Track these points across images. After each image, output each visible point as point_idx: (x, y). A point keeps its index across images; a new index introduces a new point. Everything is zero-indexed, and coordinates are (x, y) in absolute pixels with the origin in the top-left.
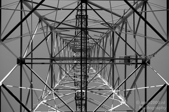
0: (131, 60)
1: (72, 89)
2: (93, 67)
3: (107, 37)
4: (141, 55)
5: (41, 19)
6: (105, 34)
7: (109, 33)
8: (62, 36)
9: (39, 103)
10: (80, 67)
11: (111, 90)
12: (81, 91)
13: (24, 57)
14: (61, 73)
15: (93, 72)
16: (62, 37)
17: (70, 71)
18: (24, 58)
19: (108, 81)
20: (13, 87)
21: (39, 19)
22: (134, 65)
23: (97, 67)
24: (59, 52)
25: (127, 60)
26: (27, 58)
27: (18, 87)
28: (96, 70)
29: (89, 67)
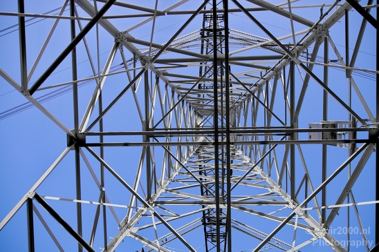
0: (338, 133)
1: (195, 203)
2: (242, 150)
3: (277, 77)
4: (367, 120)
5: (119, 41)
6: (273, 70)
7: (280, 69)
8: (171, 80)
9: (122, 233)
10: (213, 150)
11: (288, 203)
12: (218, 206)
13: (83, 131)
14: (170, 166)
15: (244, 162)
16: (170, 82)
17: (191, 160)
18: (84, 133)
19: (280, 183)
20: (61, 199)
21: (116, 39)
22: (347, 144)
23: (251, 149)
24: (164, 117)
25: (328, 133)
26: (90, 131)
27: (72, 200)
28: (250, 157)
29: (234, 150)
